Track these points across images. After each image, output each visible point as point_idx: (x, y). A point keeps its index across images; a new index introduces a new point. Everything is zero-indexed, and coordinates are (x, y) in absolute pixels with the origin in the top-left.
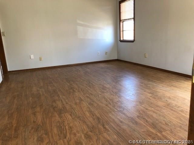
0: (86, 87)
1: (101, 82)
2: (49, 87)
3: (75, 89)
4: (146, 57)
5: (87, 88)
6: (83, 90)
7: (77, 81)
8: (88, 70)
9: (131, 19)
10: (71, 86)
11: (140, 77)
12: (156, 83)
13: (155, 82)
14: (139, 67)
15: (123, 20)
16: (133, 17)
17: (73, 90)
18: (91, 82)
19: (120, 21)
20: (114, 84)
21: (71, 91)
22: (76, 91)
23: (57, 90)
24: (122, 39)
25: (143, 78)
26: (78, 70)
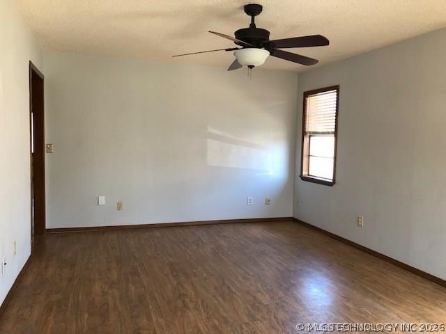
0: (215, 296)
1: (252, 285)
2: (131, 285)
3: (187, 300)
4: (361, 226)
5: (217, 300)
6: (207, 306)
7: (195, 275)
8: (223, 242)
9: (328, 133)
10: (180, 288)
11: (343, 278)
12: (383, 305)
13: (380, 298)
14: (342, 247)
15: (310, 133)
16: (334, 130)
17: (184, 301)
18: (227, 282)
19: (304, 133)
20: (281, 294)
21: (180, 303)
22: (191, 305)
23: (148, 297)
24: (305, 173)
25: (353, 282)
26: (200, 239)
